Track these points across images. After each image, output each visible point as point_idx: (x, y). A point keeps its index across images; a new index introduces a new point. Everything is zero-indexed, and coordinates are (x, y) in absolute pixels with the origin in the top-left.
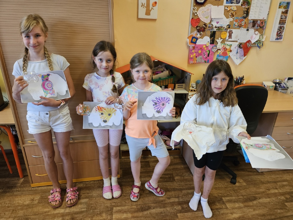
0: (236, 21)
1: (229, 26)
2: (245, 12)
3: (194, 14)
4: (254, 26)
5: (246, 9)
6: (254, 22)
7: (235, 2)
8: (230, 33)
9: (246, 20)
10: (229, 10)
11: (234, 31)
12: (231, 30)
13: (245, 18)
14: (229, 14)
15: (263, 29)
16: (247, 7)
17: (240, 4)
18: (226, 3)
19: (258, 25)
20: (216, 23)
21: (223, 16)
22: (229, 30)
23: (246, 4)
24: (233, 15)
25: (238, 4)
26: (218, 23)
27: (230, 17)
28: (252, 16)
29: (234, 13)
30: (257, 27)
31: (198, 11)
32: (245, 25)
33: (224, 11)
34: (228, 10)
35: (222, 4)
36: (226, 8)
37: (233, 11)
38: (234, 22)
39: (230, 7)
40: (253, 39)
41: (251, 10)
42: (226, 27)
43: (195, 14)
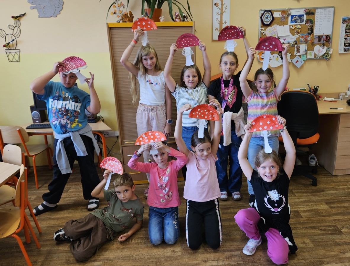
0: (302, 37)
1: (296, 42)
2: (310, 29)
3: (261, 33)
4: (319, 41)
5: (310, 26)
6: (320, 38)
7: (299, 22)
8: (298, 48)
9: (311, 36)
10: (295, 29)
11: (301, 46)
12: (298, 45)
13: (310, 34)
14: (295, 32)
15: (329, 43)
16: (311, 24)
17: (304, 23)
18: (291, 23)
19: (323, 39)
20: (283, 40)
21: (290, 34)
22: (296, 46)
23: (309, 22)
24: (298, 33)
25: (302, 22)
26: (285, 40)
27: (296, 34)
28: (317, 32)
29: (299, 31)
30: (323, 41)
31: (265, 31)
32: (310, 40)
33: (290, 29)
34: (293, 28)
35: (287, 24)
36: (291, 27)
37: (298, 29)
38: (301, 38)
39: (294, 26)
40: (320, 52)
41: (315, 28)
42: (293, 43)
43: (263, 33)
